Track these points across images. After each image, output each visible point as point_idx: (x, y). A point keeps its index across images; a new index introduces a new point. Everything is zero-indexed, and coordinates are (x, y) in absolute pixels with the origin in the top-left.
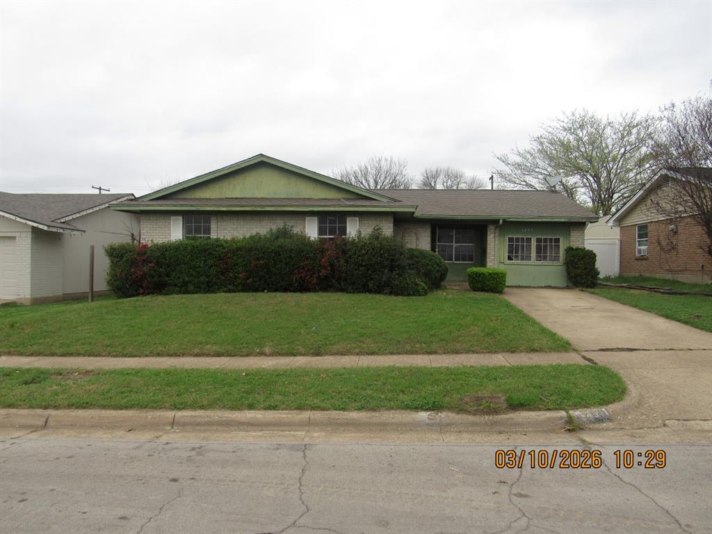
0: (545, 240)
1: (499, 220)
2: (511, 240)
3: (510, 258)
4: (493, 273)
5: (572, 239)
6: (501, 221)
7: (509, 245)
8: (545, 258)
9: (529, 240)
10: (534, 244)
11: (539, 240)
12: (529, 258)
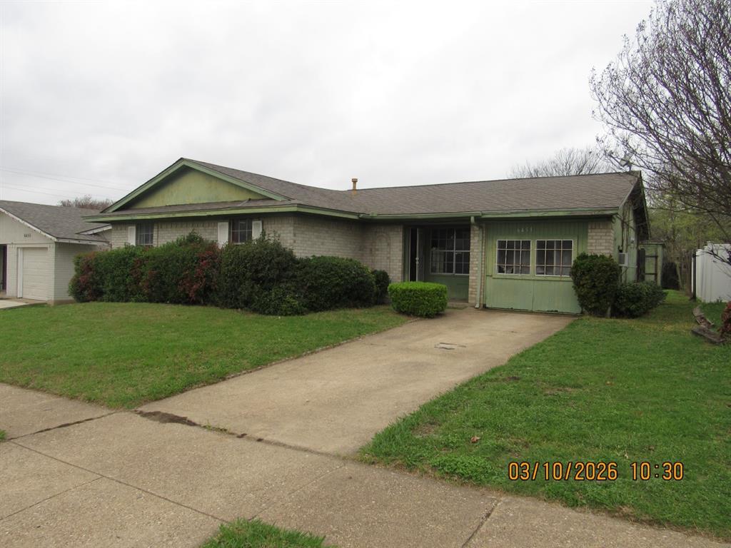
0: (550, 244)
1: (470, 217)
2: (502, 244)
3: (501, 270)
4: (407, 290)
5: (590, 241)
6: (472, 219)
7: (499, 251)
8: (549, 270)
9: (527, 244)
10: (533, 249)
11: (540, 244)
12: (525, 269)
